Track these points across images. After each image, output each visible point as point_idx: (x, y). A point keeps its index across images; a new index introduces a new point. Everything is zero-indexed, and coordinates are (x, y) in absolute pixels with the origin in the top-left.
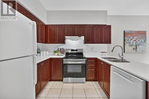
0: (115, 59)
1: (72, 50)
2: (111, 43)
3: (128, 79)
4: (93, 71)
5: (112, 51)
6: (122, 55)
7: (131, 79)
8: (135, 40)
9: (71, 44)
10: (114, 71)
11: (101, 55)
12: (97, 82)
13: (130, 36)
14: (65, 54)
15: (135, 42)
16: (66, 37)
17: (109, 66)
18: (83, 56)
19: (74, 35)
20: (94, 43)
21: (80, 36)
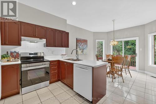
0: (73, 59)
1: (30, 54)
2: (69, 47)
3: (85, 69)
4: (56, 72)
5: (72, 54)
6: (78, 56)
7: (87, 68)
8: (82, 46)
9: (28, 47)
10: (76, 67)
11: (61, 57)
12: (60, 82)
13: (80, 42)
14: (20, 58)
15: (82, 47)
16: (22, 37)
17: (72, 64)
18: (43, 60)
19: (34, 36)
20: (55, 46)
21: (41, 38)
